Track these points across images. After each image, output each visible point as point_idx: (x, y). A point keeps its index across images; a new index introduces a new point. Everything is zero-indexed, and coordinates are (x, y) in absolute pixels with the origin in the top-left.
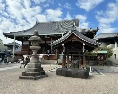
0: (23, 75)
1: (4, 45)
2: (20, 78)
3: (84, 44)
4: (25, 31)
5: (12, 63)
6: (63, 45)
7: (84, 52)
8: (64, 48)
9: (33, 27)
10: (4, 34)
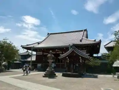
4: (39, 43)
6: (67, 58)
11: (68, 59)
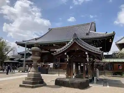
0: (23, 84)
1: (18, 53)
2: (21, 86)
3: (86, 53)
4: (36, 39)
5: (22, 72)
6: (66, 54)
7: (88, 61)
8: (68, 57)
9: (44, 35)
10: (16, 42)
11: (68, 56)
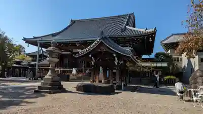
0: (38, 89)
2: (36, 92)
3: (114, 55)
6: (90, 56)
7: (116, 64)
8: (93, 60)
